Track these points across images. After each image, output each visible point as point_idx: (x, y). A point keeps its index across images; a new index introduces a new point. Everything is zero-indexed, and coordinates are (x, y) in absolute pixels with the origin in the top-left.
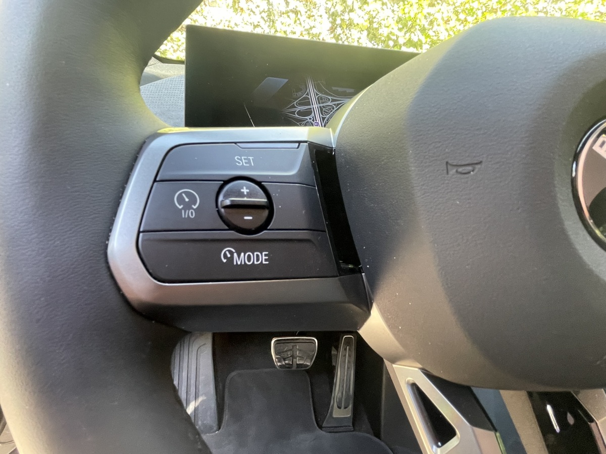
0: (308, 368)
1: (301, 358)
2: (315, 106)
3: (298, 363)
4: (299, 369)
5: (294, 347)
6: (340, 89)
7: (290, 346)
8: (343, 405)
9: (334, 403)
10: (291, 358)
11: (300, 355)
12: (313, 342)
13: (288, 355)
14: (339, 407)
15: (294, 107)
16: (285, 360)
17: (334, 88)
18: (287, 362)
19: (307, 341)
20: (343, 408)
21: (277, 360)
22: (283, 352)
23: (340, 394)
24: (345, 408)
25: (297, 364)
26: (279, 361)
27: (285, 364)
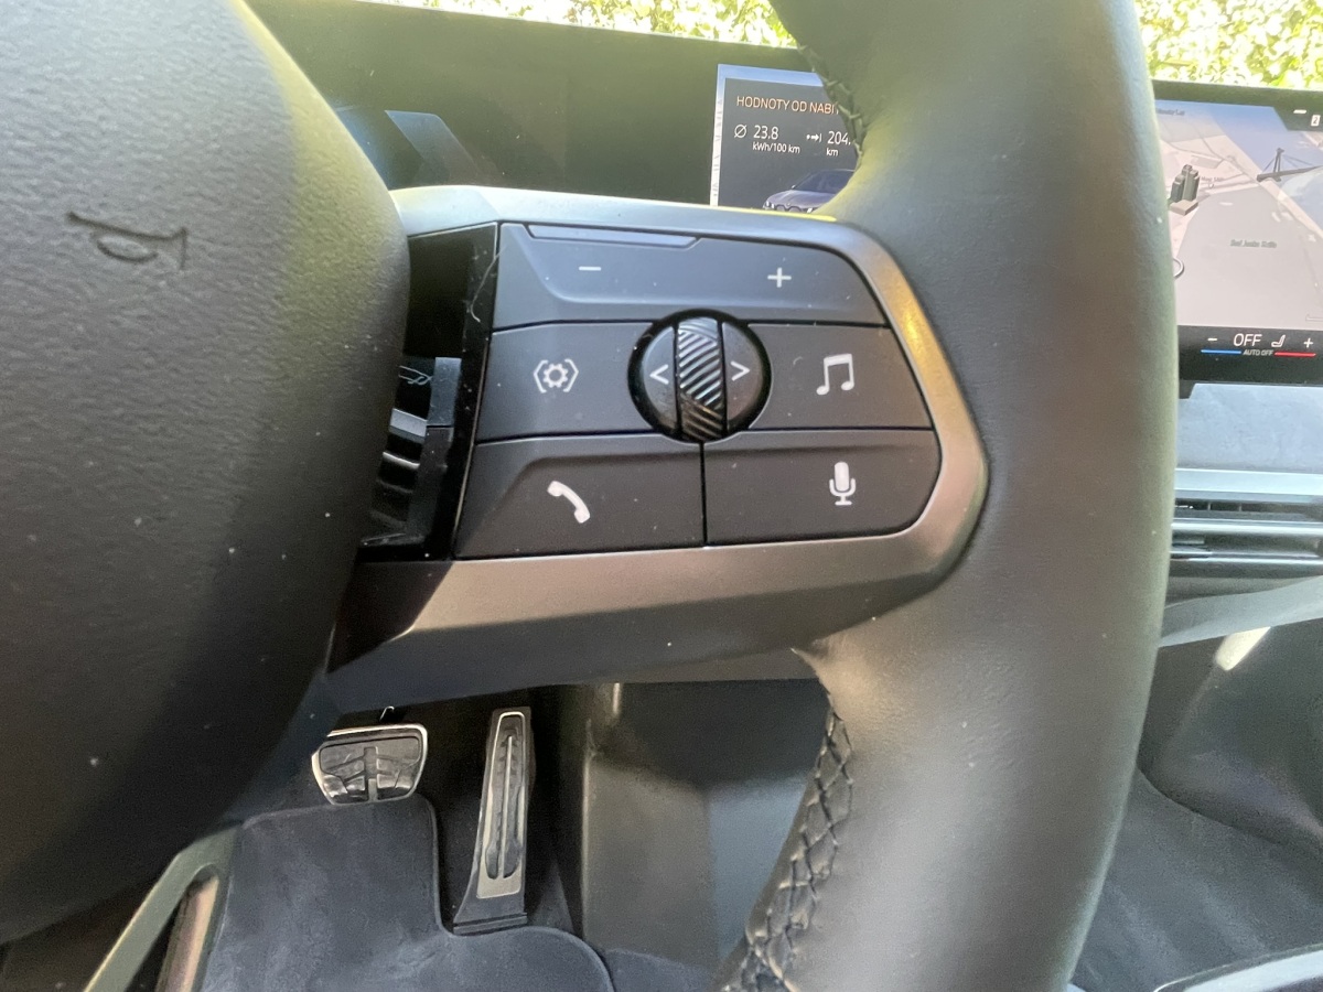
0: (407, 795)
1: (387, 774)
3: (380, 786)
4: (385, 801)
5: (370, 751)
7: (358, 750)
8: (501, 868)
9: (481, 866)
10: (362, 777)
11: (385, 769)
12: (415, 736)
13: (352, 770)
14: (493, 876)
16: (346, 782)
18: (351, 787)
19: (401, 735)
20: (501, 875)
21: (326, 785)
22: (341, 765)
23: (493, 847)
24: (507, 874)
25: (379, 790)
26: (333, 788)
27: (350, 792)
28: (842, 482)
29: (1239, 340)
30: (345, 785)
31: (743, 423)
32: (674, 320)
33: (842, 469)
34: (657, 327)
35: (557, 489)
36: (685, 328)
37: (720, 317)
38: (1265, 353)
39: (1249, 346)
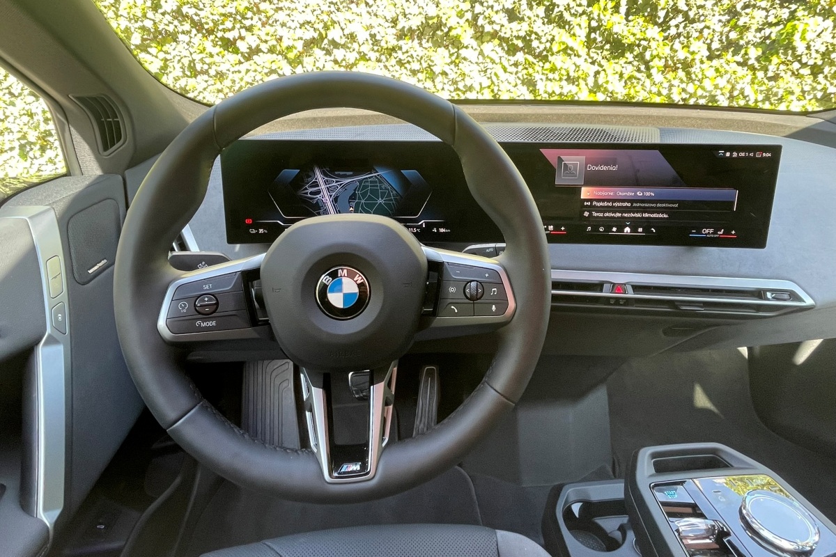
2: (323, 187)
6: (341, 173)
15: (306, 189)
17: (336, 173)
18: (364, 394)
27: (364, 396)
28: (494, 308)
29: (704, 231)
30: (362, 393)
31: (480, 298)
32: (471, 281)
33: (494, 306)
34: (468, 282)
35: (452, 307)
36: (472, 283)
37: (477, 281)
38: (716, 236)
39: (709, 233)
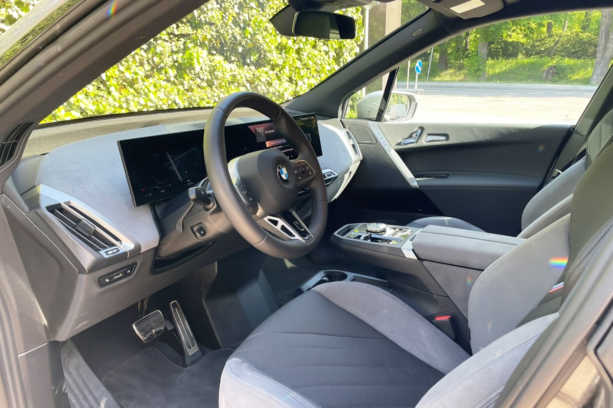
0: (163, 332)
1: (156, 327)
4: (158, 335)
5: (150, 322)
7: (147, 323)
8: (191, 345)
9: (185, 347)
12: (159, 313)
13: (148, 329)
14: (190, 348)
19: (155, 315)
21: (142, 337)
22: (144, 329)
24: (193, 347)
25: (156, 333)
26: (145, 336)
